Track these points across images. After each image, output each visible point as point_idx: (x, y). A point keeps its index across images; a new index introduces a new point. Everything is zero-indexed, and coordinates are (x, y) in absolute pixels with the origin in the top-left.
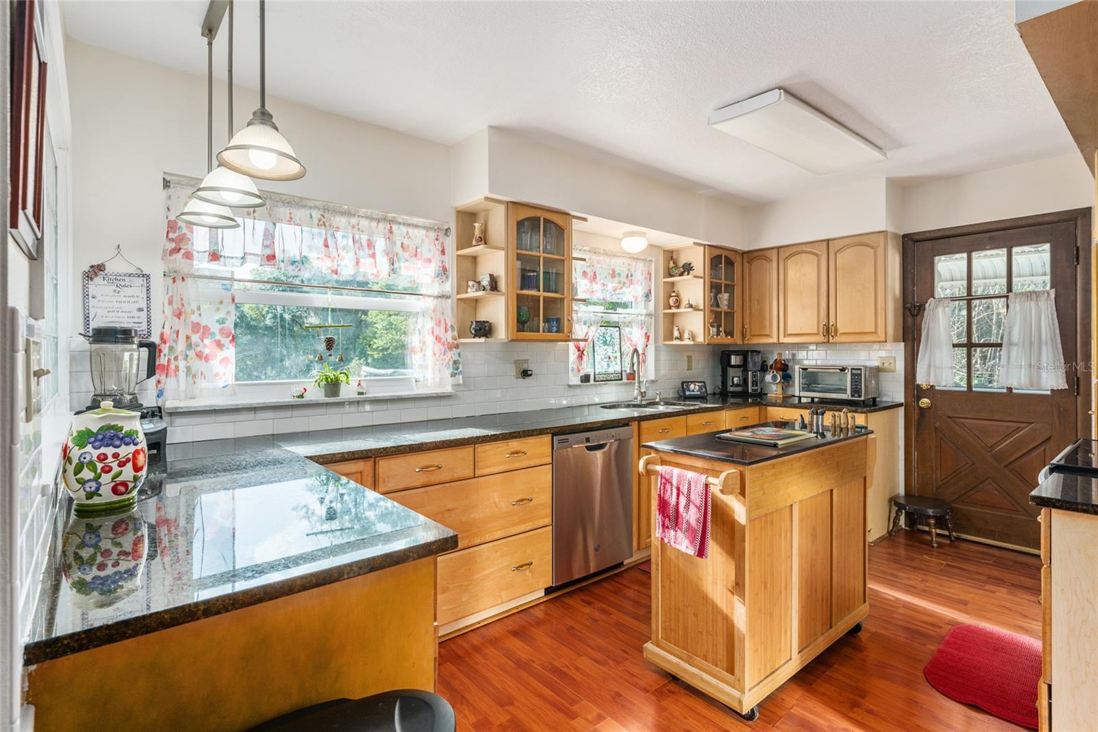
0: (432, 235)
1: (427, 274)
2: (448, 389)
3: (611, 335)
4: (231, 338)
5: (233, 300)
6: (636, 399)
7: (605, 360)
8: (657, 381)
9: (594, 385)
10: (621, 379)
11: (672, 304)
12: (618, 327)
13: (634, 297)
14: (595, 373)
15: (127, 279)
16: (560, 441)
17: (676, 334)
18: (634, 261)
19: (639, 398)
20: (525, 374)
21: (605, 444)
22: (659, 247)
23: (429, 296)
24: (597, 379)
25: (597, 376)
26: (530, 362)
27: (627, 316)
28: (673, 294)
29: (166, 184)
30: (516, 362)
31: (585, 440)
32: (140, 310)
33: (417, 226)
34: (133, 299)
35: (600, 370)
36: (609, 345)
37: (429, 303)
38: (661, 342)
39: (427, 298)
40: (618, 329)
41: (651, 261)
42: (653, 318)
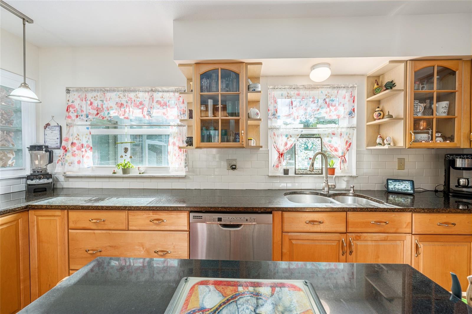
0: (177, 94)
1: (172, 115)
2: (183, 174)
3: (313, 143)
4: (90, 148)
5: (90, 133)
6: (324, 189)
7: (306, 160)
8: (358, 177)
9: (294, 177)
10: (322, 174)
11: (375, 118)
12: (320, 137)
13: (337, 115)
14: (295, 168)
15: (54, 128)
16: (194, 217)
17: (379, 140)
18: (335, 89)
19: (326, 189)
20: (233, 168)
21: (241, 225)
22: (363, 75)
23: (175, 126)
24: (297, 173)
25: (297, 171)
26: (237, 160)
27: (327, 129)
28: (377, 109)
29: (68, 91)
30: (228, 160)
31: (217, 219)
32: (58, 139)
33: (168, 91)
34: (56, 135)
35: (301, 167)
36: (310, 150)
37: (175, 129)
38: (364, 147)
39: (173, 127)
40: (320, 139)
41: (353, 87)
42: (356, 130)
